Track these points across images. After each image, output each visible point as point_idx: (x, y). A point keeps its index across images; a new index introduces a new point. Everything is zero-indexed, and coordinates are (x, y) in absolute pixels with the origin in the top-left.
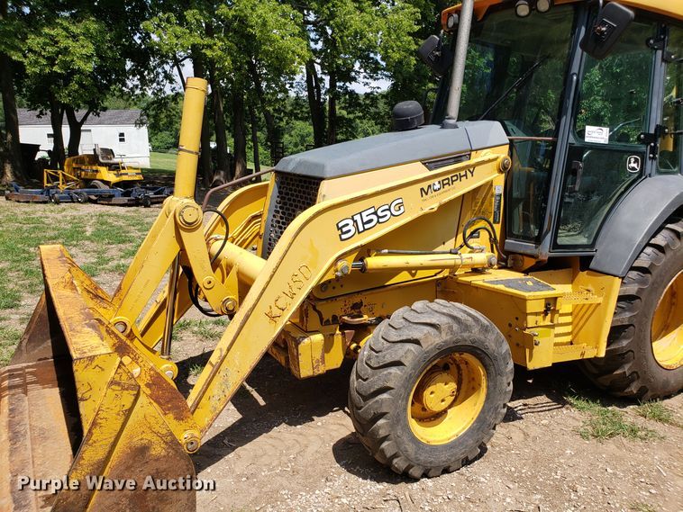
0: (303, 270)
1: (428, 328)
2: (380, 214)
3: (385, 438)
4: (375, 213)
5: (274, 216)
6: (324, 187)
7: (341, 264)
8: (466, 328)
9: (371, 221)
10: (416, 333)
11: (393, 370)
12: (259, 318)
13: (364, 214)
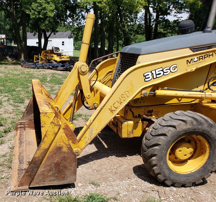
0: (127, 93)
1: (181, 122)
2: (165, 71)
3: (155, 165)
4: (162, 70)
5: (118, 72)
6: (140, 58)
7: (143, 92)
8: (200, 123)
9: (160, 74)
10: (174, 123)
11: (162, 137)
12: (106, 111)
13: (157, 71)
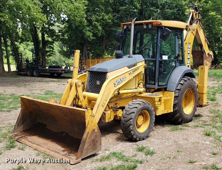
0: (108, 94)
2: (122, 80)
3: (132, 130)
5: (89, 83)
6: (108, 74)
7: (115, 93)
8: (145, 104)
9: (120, 82)
11: (133, 114)
13: (119, 80)
